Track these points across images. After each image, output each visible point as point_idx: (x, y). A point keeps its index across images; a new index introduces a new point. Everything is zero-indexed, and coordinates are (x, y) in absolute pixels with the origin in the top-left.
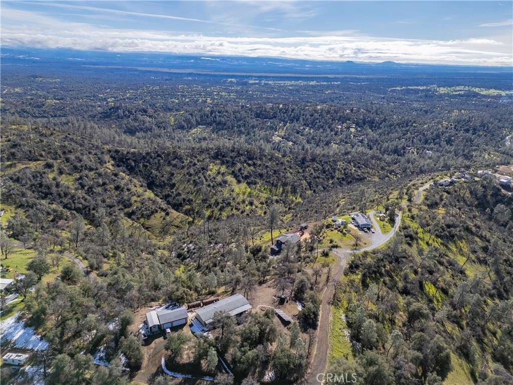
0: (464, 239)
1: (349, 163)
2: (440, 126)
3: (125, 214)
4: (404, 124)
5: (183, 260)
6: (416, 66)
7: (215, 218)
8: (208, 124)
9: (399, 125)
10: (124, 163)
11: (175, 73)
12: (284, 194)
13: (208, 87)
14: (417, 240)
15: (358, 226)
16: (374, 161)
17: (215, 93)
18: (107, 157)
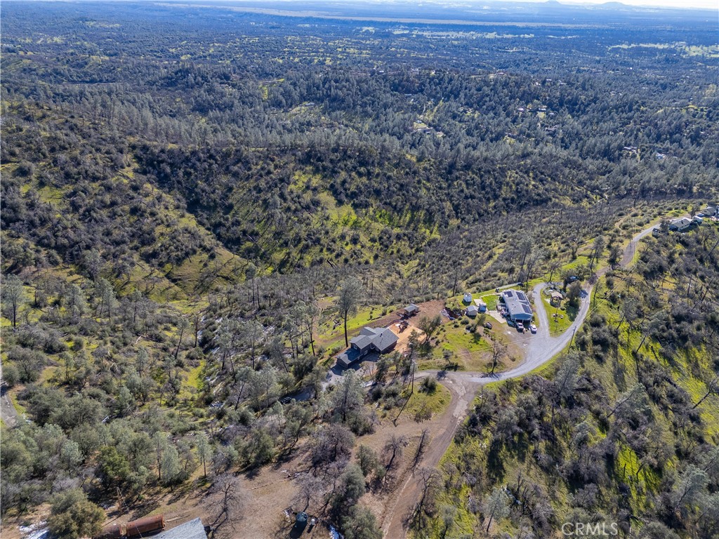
0: (705, 343)
1: (527, 173)
2: (684, 111)
3: (142, 255)
4: (625, 107)
5: (206, 352)
6: (657, 11)
7: (292, 264)
8: (318, 99)
9: (617, 109)
10: (154, 167)
11: (286, 17)
12: (412, 225)
13: (331, 39)
14: (615, 348)
15: (507, 317)
16: (567, 171)
17: (340, 50)
18: (127, 158)
